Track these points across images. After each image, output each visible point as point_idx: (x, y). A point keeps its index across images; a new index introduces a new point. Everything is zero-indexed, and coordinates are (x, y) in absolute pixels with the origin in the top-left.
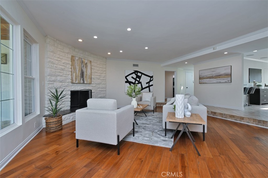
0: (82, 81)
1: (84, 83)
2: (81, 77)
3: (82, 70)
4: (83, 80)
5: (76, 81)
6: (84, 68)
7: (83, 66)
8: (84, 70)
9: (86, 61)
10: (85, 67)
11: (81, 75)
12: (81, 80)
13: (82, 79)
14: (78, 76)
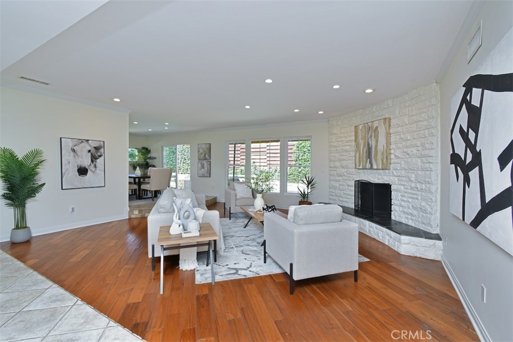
0: (368, 166)
1: (371, 168)
2: (366, 157)
3: (369, 144)
4: (371, 163)
5: (360, 166)
6: (371, 140)
7: (371, 136)
8: (373, 143)
9: (376, 124)
10: (373, 138)
11: (367, 154)
12: (367, 162)
13: (368, 160)
14: (363, 156)
